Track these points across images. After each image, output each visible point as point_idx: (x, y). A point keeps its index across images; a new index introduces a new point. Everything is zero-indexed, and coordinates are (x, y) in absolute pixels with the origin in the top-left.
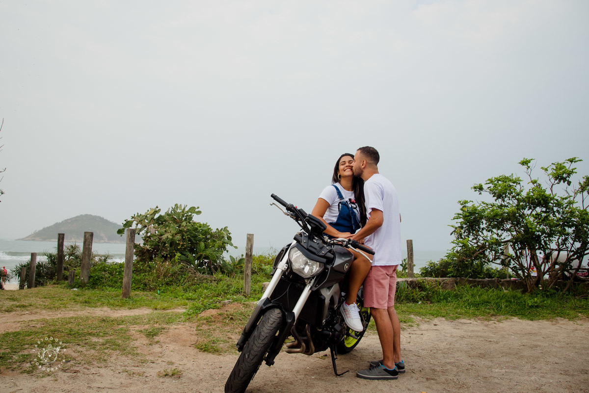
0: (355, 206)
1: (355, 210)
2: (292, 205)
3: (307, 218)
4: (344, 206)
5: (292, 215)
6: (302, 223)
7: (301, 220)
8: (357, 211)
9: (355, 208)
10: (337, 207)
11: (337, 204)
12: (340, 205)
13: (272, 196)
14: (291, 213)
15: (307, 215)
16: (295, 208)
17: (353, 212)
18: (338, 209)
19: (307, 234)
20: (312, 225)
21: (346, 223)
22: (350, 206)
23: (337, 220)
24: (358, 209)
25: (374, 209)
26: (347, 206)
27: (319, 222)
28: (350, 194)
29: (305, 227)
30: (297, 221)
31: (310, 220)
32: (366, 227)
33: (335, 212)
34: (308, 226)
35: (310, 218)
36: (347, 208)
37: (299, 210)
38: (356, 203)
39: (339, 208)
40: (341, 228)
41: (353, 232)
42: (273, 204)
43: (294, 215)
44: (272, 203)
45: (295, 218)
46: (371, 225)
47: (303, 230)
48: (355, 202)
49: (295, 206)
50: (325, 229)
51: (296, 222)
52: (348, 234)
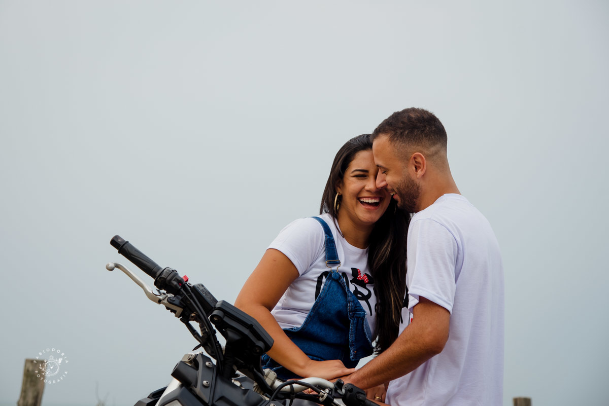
0: (365, 293)
1: (363, 303)
2: (174, 273)
3: (215, 312)
4: (334, 284)
5: (170, 301)
6: (201, 327)
7: (197, 319)
8: (369, 308)
9: (366, 298)
10: (315, 284)
11: (315, 277)
12: (324, 280)
13: (115, 243)
14: (170, 295)
15: (218, 305)
16: (183, 283)
17: (358, 309)
18: (314, 290)
19: (214, 361)
20: (230, 334)
21: (331, 336)
22: (352, 288)
23: (306, 323)
24: (373, 300)
25: (422, 300)
26: (344, 289)
27: (251, 327)
28: (356, 257)
29: (207, 341)
30: (185, 319)
31: (226, 320)
32: (395, 350)
33: (305, 298)
34: (219, 336)
35: (226, 313)
36: (340, 291)
37: (194, 289)
38: (370, 283)
39: (318, 288)
40: (316, 348)
41: (350, 363)
42: (117, 266)
43: (177, 302)
44: (111, 265)
45: (179, 310)
46: (409, 345)
47: (202, 350)
48: (366, 280)
49: (181, 275)
50: (268, 347)
51: (184, 325)
52: (334, 367)
